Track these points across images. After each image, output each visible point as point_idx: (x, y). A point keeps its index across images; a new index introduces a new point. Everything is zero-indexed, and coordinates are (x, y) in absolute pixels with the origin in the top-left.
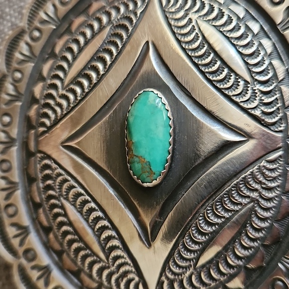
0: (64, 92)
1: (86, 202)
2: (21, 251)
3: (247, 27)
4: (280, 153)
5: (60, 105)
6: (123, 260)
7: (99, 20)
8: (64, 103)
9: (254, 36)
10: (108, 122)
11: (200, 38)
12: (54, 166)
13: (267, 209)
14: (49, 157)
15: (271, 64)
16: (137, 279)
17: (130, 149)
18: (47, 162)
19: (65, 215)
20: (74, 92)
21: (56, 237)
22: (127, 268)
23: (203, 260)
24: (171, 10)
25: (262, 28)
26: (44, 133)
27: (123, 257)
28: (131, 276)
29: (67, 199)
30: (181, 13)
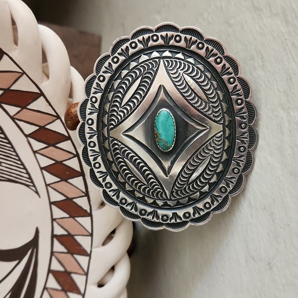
0: (121, 109)
1: (137, 159)
2: (103, 184)
3: (205, 75)
4: (222, 133)
5: (120, 116)
6: (155, 183)
7: (135, 73)
8: (122, 114)
9: (209, 80)
10: (145, 123)
11: (185, 83)
12: (120, 144)
13: (217, 158)
14: (116, 140)
15: (217, 93)
16: (162, 191)
17: (157, 136)
18: (116, 142)
19: (127, 166)
20: (127, 109)
21: (122, 176)
22: (157, 186)
23: (191, 180)
24: (170, 69)
25: (212, 75)
26: (112, 129)
27: (155, 182)
28: (159, 190)
29: (127, 159)
30: (175, 70)
